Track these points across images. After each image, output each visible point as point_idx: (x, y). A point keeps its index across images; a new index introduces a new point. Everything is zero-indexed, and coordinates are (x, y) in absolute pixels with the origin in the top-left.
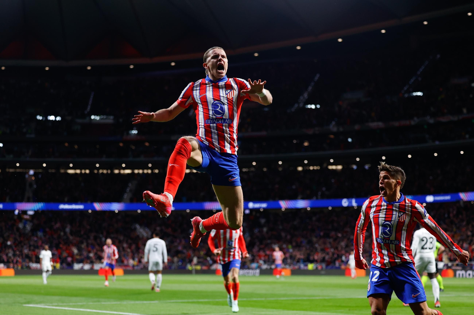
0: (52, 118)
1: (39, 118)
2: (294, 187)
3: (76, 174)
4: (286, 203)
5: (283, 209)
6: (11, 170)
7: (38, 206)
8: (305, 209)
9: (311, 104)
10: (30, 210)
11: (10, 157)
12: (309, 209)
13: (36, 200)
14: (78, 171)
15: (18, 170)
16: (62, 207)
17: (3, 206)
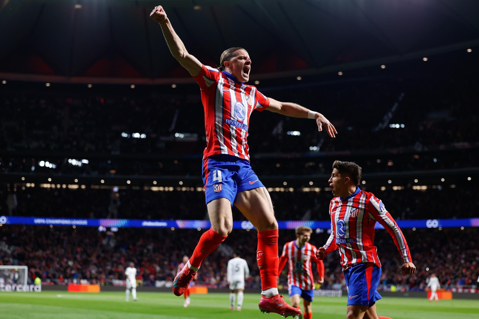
0: (137, 135)
1: (124, 135)
3: (160, 191)
6: (97, 187)
7: (122, 223)
9: (396, 123)
10: (115, 227)
11: (95, 174)
13: (120, 217)
14: (161, 189)
15: (103, 187)
16: (146, 224)
17: (88, 223)
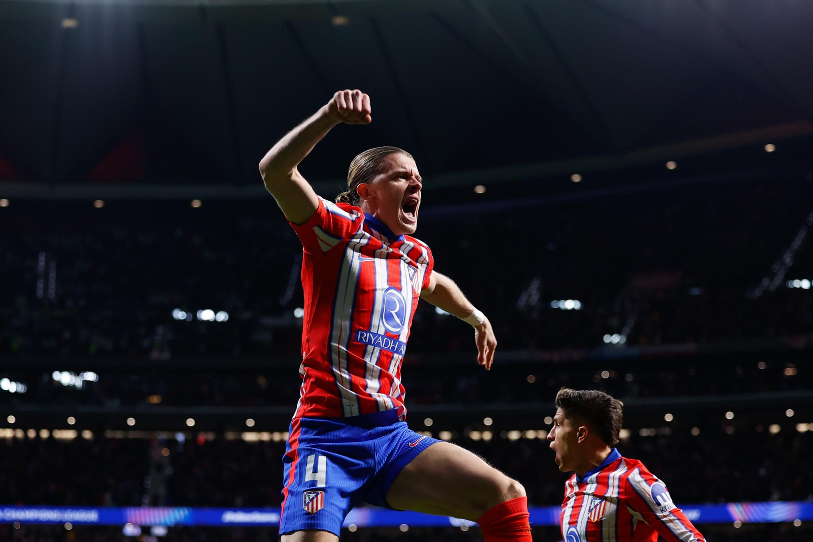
0: (207, 315)
1: (179, 315)
2: (762, 472)
3: (261, 443)
4: (744, 510)
5: (738, 524)
6: (119, 435)
7: (177, 515)
8: (789, 524)
9: (801, 279)
10: (160, 525)
11: (113, 405)
12: (798, 523)
13: (172, 502)
14: (265, 436)
15: (132, 435)
16: (231, 517)
17: (100, 516)
